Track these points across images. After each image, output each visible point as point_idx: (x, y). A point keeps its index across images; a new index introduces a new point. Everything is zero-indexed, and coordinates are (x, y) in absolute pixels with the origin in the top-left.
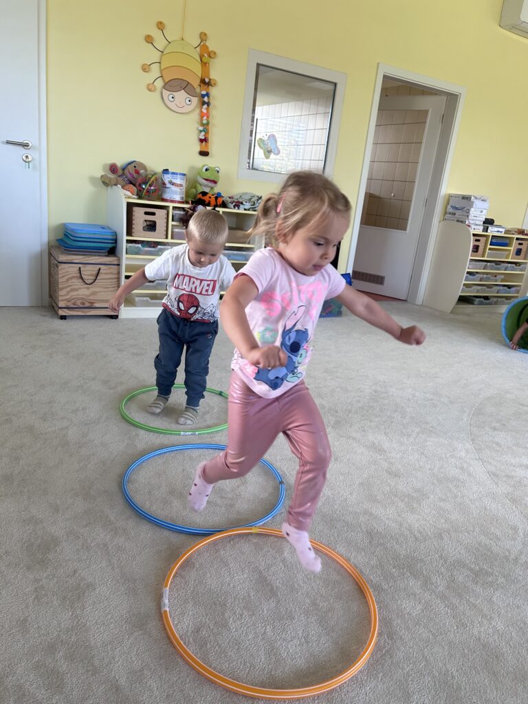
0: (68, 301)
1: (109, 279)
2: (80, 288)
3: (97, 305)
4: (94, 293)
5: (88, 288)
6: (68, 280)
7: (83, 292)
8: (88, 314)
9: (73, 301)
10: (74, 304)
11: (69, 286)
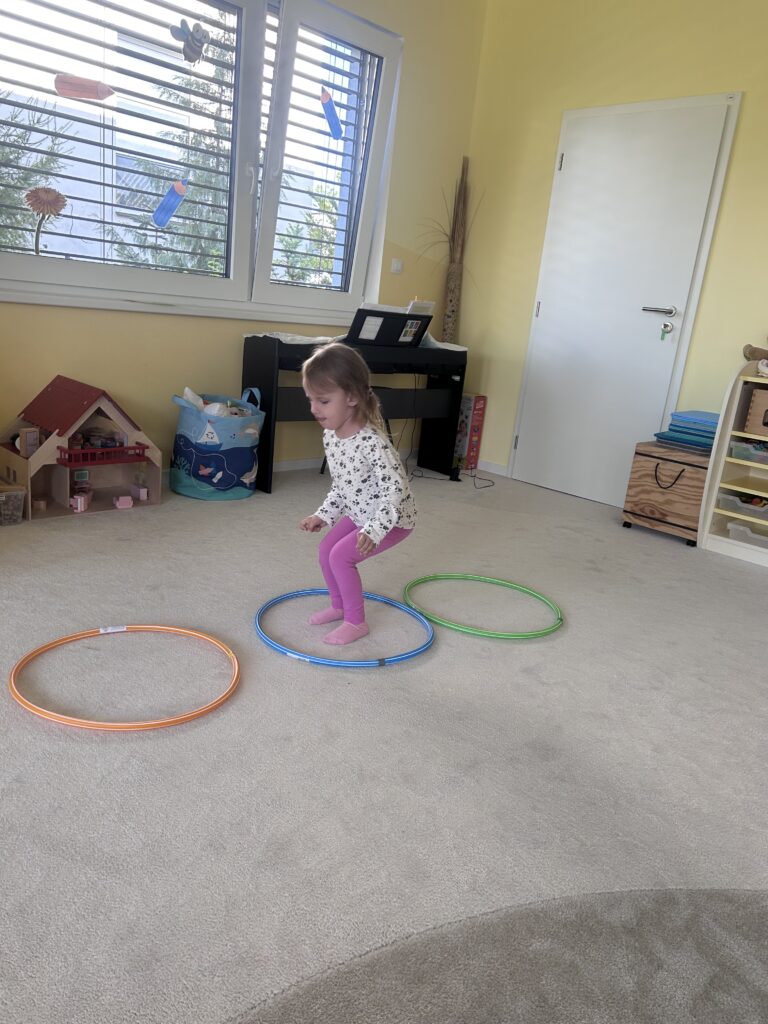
0: (636, 505)
1: (693, 487)
2: (653, 491)
3: (669, 519)
4: (668, 502)
5: (663, 493)
6: (640, 477)
7: (657, 497)
8: (656, 528)
9: (642, 506)
10: (642, 510)
11: (639, 486)
